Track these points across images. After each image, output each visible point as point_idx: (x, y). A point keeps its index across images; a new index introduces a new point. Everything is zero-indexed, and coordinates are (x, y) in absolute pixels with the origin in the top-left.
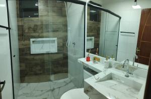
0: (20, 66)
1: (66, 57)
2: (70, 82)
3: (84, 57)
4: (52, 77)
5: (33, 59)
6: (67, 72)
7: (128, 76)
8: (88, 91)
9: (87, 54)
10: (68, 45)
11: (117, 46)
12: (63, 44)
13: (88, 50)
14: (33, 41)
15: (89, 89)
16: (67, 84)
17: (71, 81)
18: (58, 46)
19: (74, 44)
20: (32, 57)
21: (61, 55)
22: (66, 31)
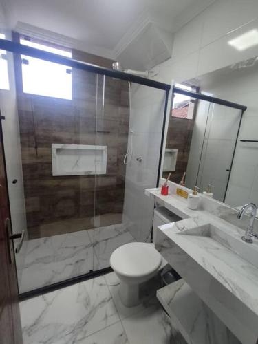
0: (27, 204)
1: (121, 185)
2: (125, 231)
3: (157, 186)
4: (97, 220)
5: (58, 186)
6: (121, 212)
7: (250, 241)
8: (162, 246)
9: (163, 181)
10: (128, 161)
11: (230, 171)
12: (118, 159)
13: (166, 174)
14: (58, 150)
15: (165, 244)
16: (121, 234)
17: (127, 230)
18: (108, 164)
19: (139, 160)
20: (55, 182)
21: (113, 181)
22: (126, 134)
